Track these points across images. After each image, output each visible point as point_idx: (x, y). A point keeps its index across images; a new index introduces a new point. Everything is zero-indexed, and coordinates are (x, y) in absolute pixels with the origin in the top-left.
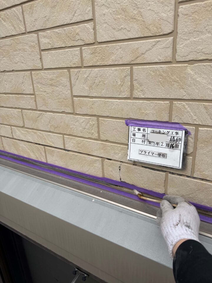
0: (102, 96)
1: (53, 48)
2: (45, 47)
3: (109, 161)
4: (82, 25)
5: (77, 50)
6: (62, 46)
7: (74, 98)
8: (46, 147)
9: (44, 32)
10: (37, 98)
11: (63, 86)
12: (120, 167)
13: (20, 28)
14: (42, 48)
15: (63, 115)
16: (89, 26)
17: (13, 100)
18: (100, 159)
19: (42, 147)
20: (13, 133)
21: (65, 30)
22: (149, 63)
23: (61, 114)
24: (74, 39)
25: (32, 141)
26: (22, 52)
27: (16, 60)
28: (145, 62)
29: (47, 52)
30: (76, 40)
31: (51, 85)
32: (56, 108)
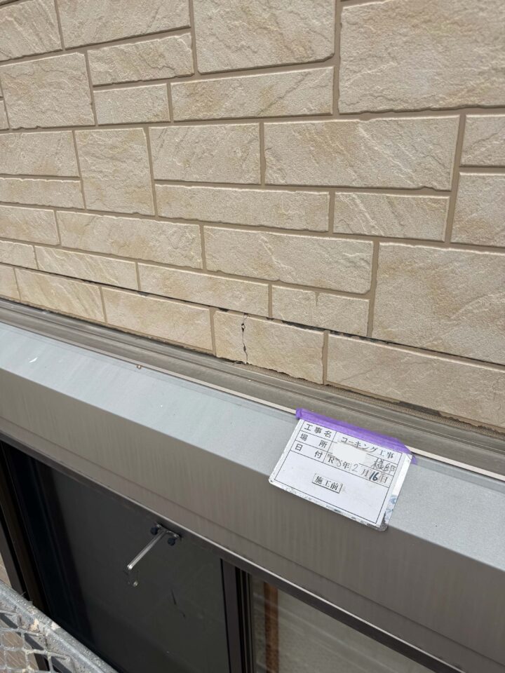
0: (209, 181)
1: (116, 82)
2: (99, 80)
3: (224, 313)
4: (169, 37)
5: (161, 89)
6: (133, 79)
7: (156, 185)
8: (104, 288)
9: (98, 48)
10: (85, 184)
11: (135, 161)
12: (243, 324)
13: (51, 40)
14: (96, 82)
15: (134, 219)
16: (182, 39)
17: (37, 191)
18: (207, 310)
19: (96, 287)
20: (38, 259)
21: (137, 47)
22: (292, 116)
23: (131, 219)
24: (154, 65)
25: (76, 276)
26: (54, 90)
27: (44, 106)
28: (284, 114)
29: (104, 91)
30: (159, 67)
31: (112, 158)
32: (121, 204)
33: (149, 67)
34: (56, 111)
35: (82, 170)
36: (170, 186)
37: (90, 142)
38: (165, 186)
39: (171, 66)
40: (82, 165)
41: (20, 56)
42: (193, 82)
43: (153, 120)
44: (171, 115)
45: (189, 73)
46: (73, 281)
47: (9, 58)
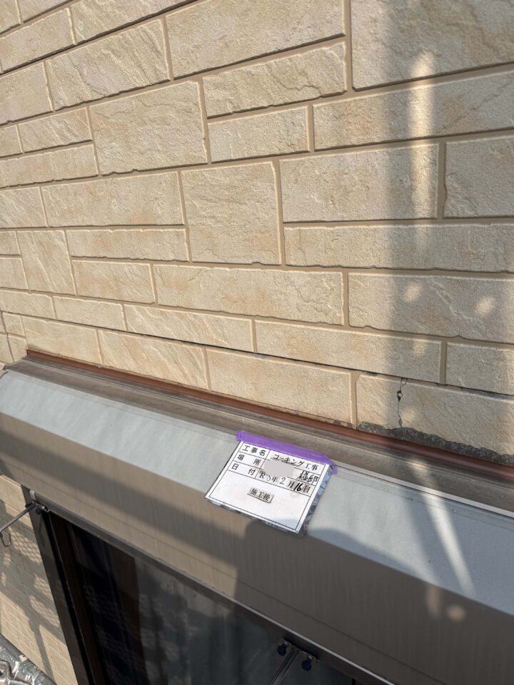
0: (361, 219)
1: (238, 110)
2: (216, 110)
3: (372, 377)
4: (314, 50)
5: (299, 112)
6: (261, 105)
7: (286, 228)
8: (208, 350)
9: (216, 74)
10: (191, 232)
11: (258, 201)
12: (400, 392)
13: (156, 70)
14: (211, 113)
15: (253, 270)
16: (334, 51)
17: (129, 242)
19: (199, 349)
20: (128, 319)
21: (269, 67)
23: (249, 270)
24: (292, 86)
25: (175, 338)
26: (157, 127)
27: (143, 146)
29: (221, 122)
30: (298, 87)
31: (227, 200)
32: (237, 254)
33: (285, 89)
34: (159, 151)
35: (188, 216)
36: (305, 228)
37: (200, 183)
38: (298, 228)
39: (315, 84)
40: (189, 210)
41: (117, 92)
42: (345, 100)
43: (287, 151)
44: (313, 142)
45: (341, 91)
46: (170, 343)
47: (103, 96)
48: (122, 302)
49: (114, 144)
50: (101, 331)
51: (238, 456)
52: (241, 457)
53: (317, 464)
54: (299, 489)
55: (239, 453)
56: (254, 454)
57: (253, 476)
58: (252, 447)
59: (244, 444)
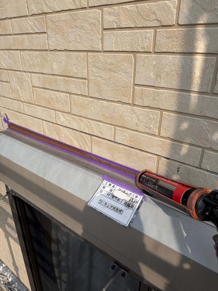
1: (119, 27)
2: (108, 26)
3: (167, 160)
4: (161, 2)
5: (149, 32)
6: (131, 26)
7: (135, 87)
8: (93, 137)
9: (110, 7)
10: (90, 83)
11: (124, 73)
12: (179, 168)
13: (81, 2)
14: (106, 27)
15: (118, 104)
16: (171, 4)
17: (61, 83)
18: (156, 157)
19: (89, 136)
20: (56, 118)
21: (137, 7)
23: (115, 104)
24: (148, 19)
26: (78, 30)
27: (71, 39)
29: (110, 32)
30: (151, 20)
31: (109, 70)
32: (111, 96)
33: (144, 20)
34: (78, 42)
35: (89, 75)
36: (145, 88)
37: (96, 60)
38: (141, 88)
39: (159, 19)
40: (90, 72)
41: (60, 10)
42: (173, 29)
43: (140, 51)
44: (154, 48)
45: (172, 24)
47: (53, 11)
48: (55, 110)
49: (57, 36)
50: (44, 122)
51: (102, 187)
52: (104, 187)
53: (137, 195)
54: (129, 206)
55: (103, 185)
56: (110, 186)
57: (109, 197)
58: (109, 183)
59: (106, 181)
